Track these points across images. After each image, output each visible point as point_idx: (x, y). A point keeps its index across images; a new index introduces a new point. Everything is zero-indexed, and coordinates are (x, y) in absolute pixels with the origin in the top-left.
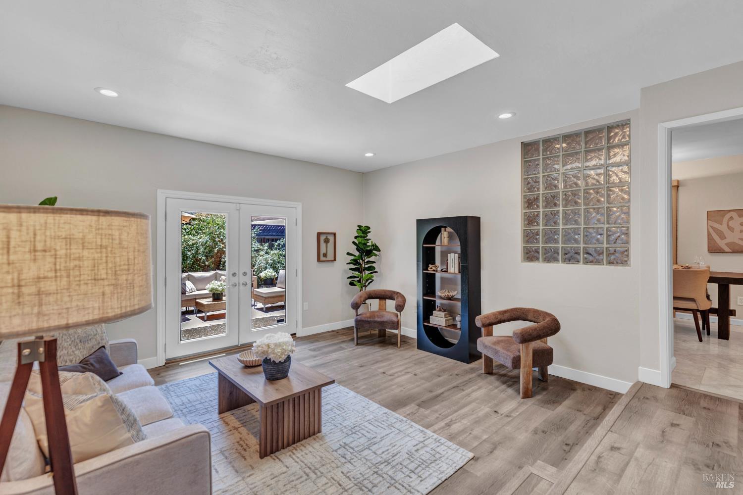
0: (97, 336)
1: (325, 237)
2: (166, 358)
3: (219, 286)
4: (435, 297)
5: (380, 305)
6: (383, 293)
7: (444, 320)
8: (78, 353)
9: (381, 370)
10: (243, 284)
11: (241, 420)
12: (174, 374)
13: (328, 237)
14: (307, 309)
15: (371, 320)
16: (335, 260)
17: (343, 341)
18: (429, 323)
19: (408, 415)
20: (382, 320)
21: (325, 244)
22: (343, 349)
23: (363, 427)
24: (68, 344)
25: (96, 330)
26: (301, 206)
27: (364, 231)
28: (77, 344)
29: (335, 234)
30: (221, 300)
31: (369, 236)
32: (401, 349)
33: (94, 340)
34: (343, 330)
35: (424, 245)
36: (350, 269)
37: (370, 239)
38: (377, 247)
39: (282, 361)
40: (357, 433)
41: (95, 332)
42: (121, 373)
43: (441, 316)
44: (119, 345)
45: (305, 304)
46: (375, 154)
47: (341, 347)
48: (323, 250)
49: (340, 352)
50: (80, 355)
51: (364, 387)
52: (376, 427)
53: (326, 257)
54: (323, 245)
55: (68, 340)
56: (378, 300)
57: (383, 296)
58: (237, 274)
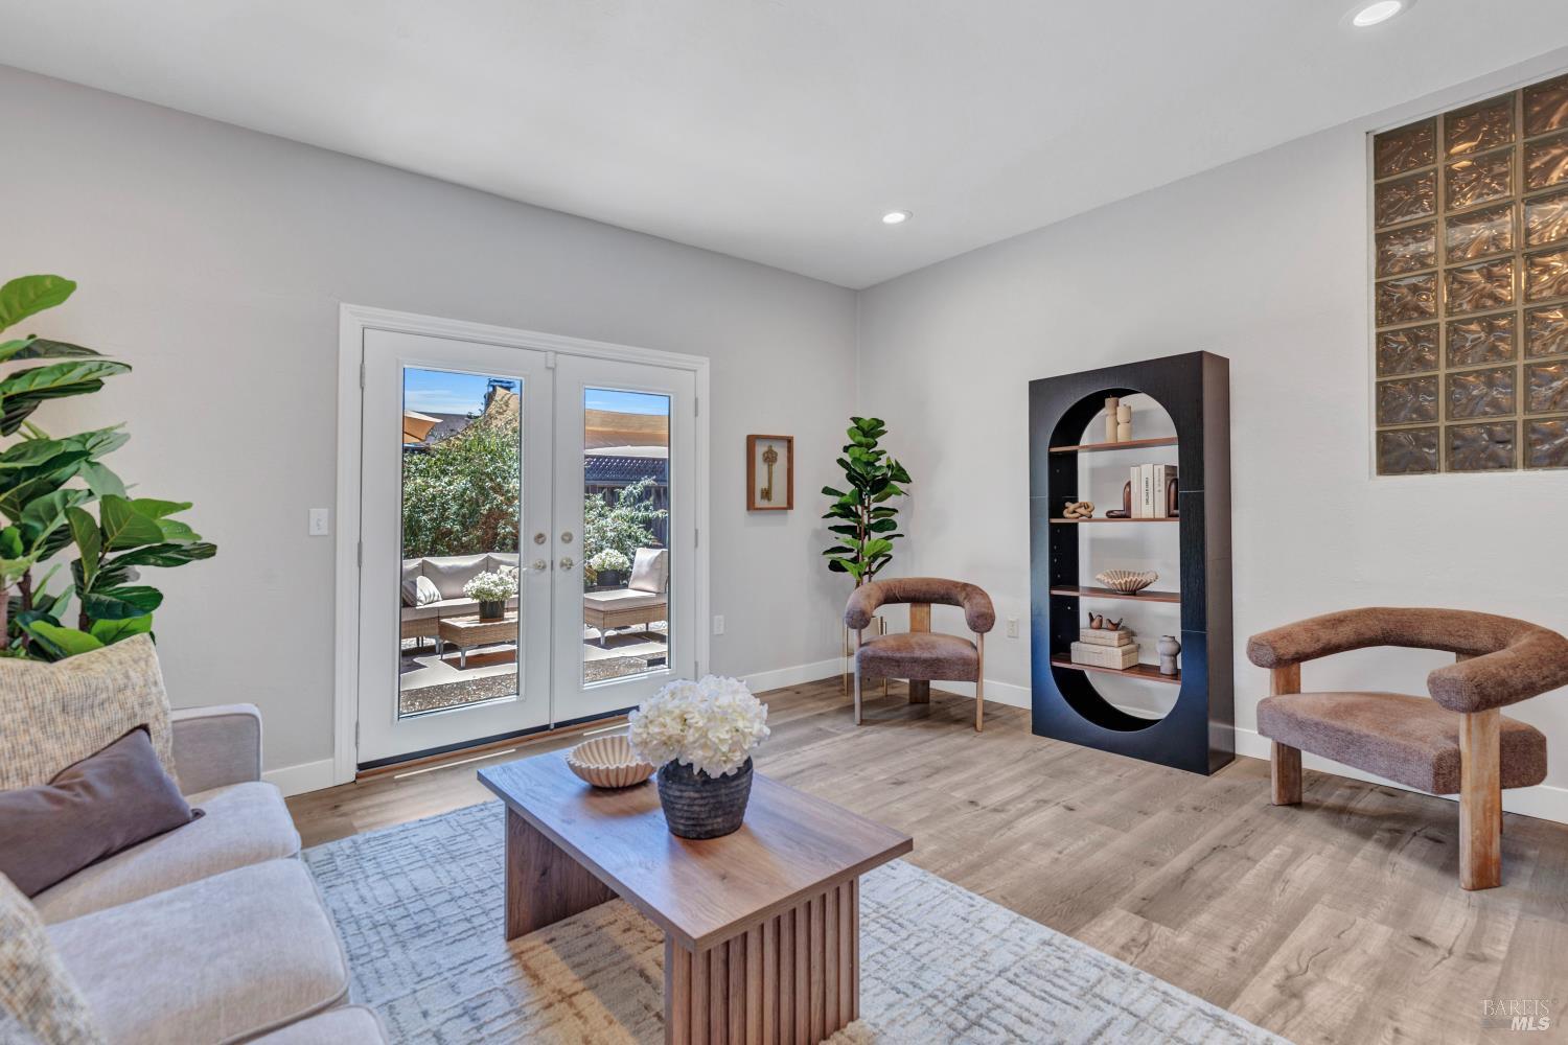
0: (128, 692)
1: (765, 449)
2: (360, 762)
3: (496, 585)
4: (1077, 589)
5: (913, 617)
6: (924, 588)
7: (1119, 651)
8: (50, 746)
9: (960, 795)
10: (562, 565)
11: (579, 965)
12: (378, 805)
13: (775, 449)
14: (722, 632)
15: (904, 655)
16: (790, 505)
17: (821, 714)
18: (1069, 661)
19: (1124, 948)
20: (934, 656)
21: (765, 467)
22: (824, 734)
23: (999, 1000)
24: (18, 716)
25: (127, 677)
26: (708, 364)
27: (868, 431)
28: (52, 720)
29: (789, 441)
30: (501, 618)
31: (882, 443)
32: (985, 734)
33: (116, 706)
34: (810, 687)
35: (1054, 450)
36: (830, 528)
37: (883, 452)
38: (901, 470)
39: (730, 774)
40: (984, 1021)
41: (121, 681)
42: (198, 814)
43: (1108, 642)
44: (205, 721)
45: (716, 617)
46: (910, 215)
47: (820, 730)
48: (761, 483)
49: (823, 742)
50: (58, 753)
51: (933, 847)
52: (1043, 999)
53: (769, 499)
54: (761, 469)
55: (19, 705)
56: (908, 605)
57: (922, 596)
58: (548, 537)
